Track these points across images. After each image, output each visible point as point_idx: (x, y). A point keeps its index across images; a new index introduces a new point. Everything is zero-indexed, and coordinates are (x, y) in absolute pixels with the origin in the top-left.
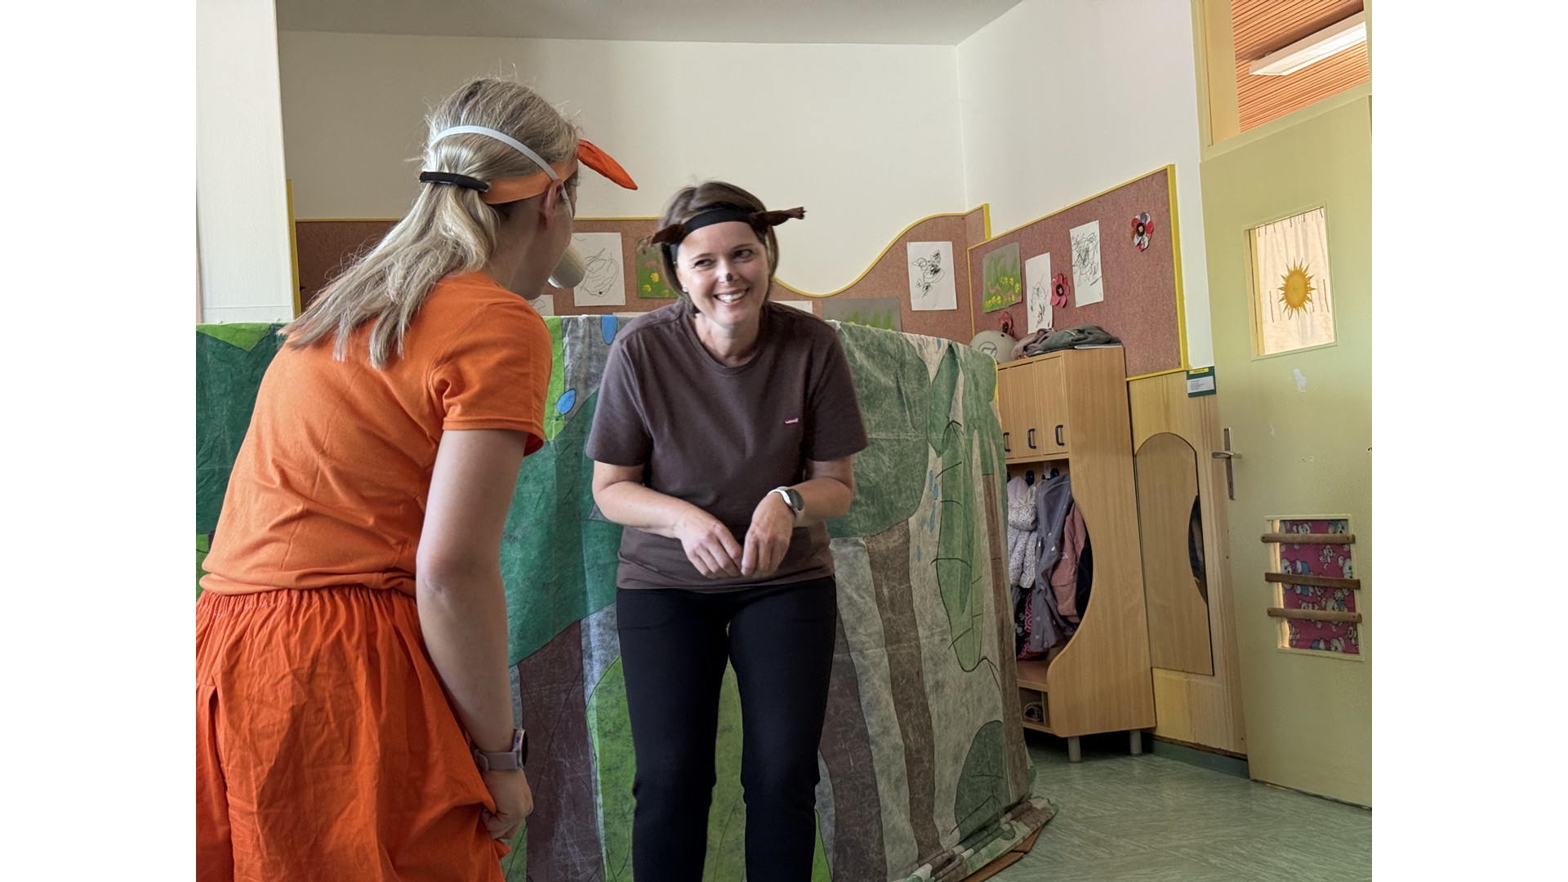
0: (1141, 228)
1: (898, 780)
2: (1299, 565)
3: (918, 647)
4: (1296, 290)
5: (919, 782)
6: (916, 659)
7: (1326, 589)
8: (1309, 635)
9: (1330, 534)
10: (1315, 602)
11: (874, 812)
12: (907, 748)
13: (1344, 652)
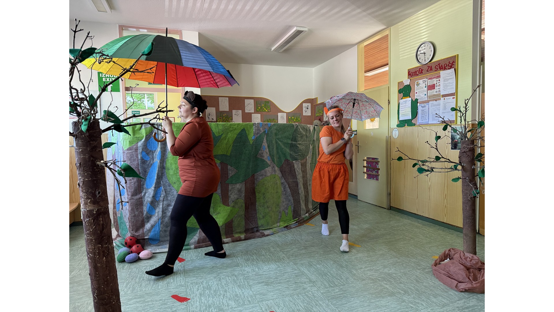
1: (303, 200)
2: (369, 165)
3: (307, 178)
5: (306, 201)
6: (306, 181)
7: (374, 169)
8: (370, 177)
9: (375, 160)
10: (371, 171)
11: (299, 206)
12: (305, 195)
13: (376, 180)
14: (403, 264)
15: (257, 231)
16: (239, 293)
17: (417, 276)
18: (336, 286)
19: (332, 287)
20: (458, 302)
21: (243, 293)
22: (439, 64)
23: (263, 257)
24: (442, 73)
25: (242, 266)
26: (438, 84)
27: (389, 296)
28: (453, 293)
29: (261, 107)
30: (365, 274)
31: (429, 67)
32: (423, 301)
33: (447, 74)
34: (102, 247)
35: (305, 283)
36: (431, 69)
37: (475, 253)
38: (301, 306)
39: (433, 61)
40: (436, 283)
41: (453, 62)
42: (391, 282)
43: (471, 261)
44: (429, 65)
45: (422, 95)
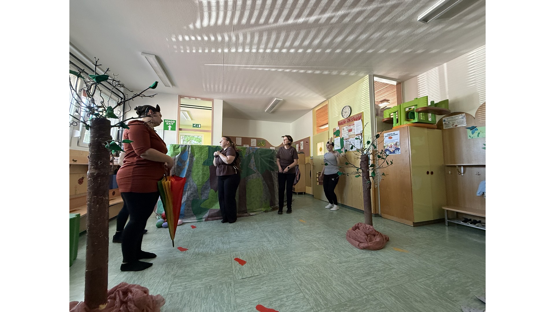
0: (307, 142)
4: (321, 149)
8: (320, 183)
14: (329, 232)
15: (246, 212)
16: (221, 247)
17: (336, 239)
18: (284, 244)
19: (280, 244)
20: (358, 255)
21: (223, 247)
22: (354, 118)
23: (245, 227)
24: (355, 122)
25: (230, 231)
26: (354, 129)
27: (316, 250)
28: (356, 250)
29: (260, 143)
30: (304, 238)
31: (348, 119)
32: (336, 254)
33: (358, 123)
34: (97, 198)
35: (265, 242)
36: (350, 121)
37: (372, 225)
38: (257, 255)
39: (351, 116)
40: (347, 243)
41: (361, 116)
42: (318, 242)
43: (369, 229)
44: (348, 118)
45: (346, 135)
